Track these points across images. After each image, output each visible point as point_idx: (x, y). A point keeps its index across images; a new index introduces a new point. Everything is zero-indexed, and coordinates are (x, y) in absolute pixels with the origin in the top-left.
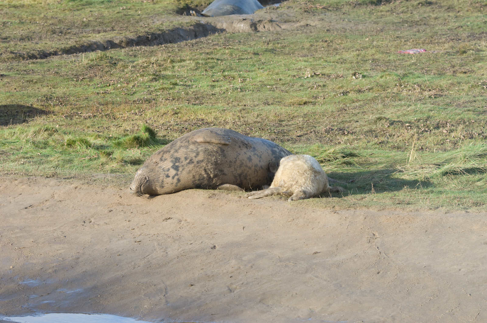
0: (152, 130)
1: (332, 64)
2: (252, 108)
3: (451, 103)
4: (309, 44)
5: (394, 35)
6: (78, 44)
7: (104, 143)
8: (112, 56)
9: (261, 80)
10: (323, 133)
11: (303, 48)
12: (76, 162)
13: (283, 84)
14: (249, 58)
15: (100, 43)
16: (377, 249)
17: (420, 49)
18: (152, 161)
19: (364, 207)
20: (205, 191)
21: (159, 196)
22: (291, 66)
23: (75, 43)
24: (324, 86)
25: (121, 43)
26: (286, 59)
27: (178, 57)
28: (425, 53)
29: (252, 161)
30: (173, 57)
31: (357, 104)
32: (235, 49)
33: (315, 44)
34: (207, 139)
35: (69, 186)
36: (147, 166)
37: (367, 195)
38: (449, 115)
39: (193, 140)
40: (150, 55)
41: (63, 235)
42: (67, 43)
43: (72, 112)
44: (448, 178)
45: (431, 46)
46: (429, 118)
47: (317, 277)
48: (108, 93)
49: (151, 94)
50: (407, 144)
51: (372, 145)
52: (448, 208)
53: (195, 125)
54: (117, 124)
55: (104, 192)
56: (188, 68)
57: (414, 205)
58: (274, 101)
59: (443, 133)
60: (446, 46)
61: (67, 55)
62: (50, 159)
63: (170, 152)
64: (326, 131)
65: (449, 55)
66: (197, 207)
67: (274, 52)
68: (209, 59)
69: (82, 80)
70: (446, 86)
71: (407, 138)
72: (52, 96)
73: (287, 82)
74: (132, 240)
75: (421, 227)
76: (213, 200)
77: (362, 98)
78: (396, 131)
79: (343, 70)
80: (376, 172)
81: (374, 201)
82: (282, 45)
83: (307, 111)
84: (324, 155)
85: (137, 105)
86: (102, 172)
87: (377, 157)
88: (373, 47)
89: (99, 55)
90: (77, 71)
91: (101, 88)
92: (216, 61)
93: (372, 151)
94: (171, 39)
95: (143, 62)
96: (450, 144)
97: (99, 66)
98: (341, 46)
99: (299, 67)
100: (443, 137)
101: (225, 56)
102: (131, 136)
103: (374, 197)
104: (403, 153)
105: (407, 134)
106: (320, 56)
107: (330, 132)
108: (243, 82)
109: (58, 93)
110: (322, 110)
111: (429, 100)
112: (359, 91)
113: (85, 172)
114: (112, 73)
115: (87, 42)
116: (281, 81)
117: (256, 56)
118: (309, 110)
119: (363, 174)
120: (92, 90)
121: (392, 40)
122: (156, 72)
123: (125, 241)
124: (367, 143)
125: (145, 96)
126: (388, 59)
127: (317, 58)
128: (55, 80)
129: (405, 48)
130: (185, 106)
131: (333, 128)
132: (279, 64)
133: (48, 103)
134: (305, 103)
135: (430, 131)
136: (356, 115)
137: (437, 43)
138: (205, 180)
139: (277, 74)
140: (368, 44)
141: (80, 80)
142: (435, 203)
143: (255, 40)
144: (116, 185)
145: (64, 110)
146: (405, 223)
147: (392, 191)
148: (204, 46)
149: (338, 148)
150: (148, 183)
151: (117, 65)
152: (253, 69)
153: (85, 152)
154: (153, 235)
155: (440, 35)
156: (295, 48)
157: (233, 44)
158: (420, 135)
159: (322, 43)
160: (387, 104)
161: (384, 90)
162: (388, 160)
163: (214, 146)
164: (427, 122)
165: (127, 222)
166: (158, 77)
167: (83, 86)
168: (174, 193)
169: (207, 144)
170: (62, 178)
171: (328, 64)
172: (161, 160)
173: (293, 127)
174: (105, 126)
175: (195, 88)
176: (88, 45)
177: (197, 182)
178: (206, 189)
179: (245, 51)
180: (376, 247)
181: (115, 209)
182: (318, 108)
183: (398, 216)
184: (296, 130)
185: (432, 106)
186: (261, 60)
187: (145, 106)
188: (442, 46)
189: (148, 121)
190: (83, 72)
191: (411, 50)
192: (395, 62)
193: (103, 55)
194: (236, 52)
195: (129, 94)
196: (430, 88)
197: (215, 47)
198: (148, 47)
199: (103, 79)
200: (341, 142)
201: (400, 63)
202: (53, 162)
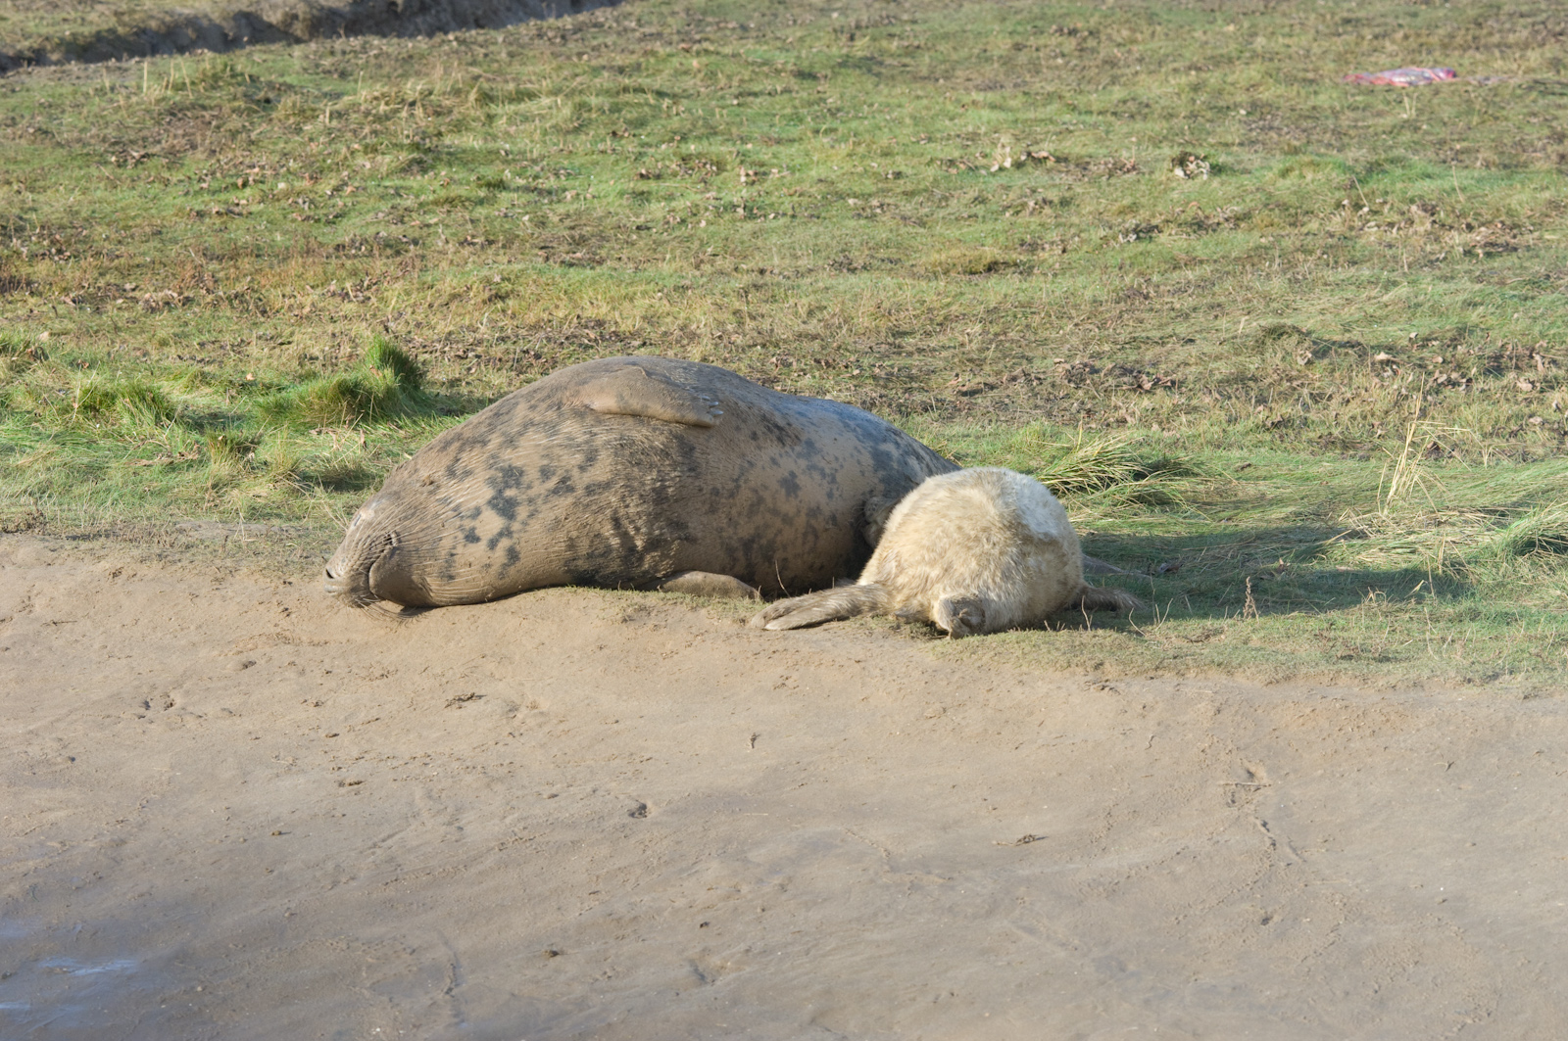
0: (407, 358)
1: (1094, 118)
2: (790, 282)
3: (1548, 277)
4: (1009, 42)
5: (1333, 14)
6: (125, 25)
7: (223, 404)
8: (255, 71)
9: (823, 177)
10: (1058, 382)
11: (985, 57)
12: (116, 474)
13: (909, 195)
14: (779, 89)
15: (210, 20)
16: (1263, 829)
17: (1432, 68)
18: (415, 477)
19: (1215, 668)
20: (609, 594)
21: (434, 611)
22: (939, 125)
23: (114, 19)
24: (1065, 203)
25: (291, 25)
26: (918, 97)
27: (506, 82)
28: (1451, 84)
29: (800, 493)
30: (488, 80)
31: (1190, 275)
32: (725, 56)
33: (1032, 41)
34: (631, 401)
35: (91, 568)
36: (397, 496)
37: (1224, 623)
38: (1540, 322)
39: (577, 402)
40: (400, 71)
41: (63, 752)
42: (83, 19)
43: (102, 283)
44: (1534, 563)
45: (1474, 57)
46: (1462, 332)
47: (1031, 931)
48: (240, 214)
49: (402, 222)
50: (1379, 432)
51: (1247, 433)
52: (1534, 680)
53: (572, 344)
54: (271, 332)
55: (223, 592)
56: (548, 125)
57: (1405, 664)
58: (872, 257)
59: (1516, 389)
60: (1534, 57)
61: (83, 66)
62: (17, 460)
63: (484, 443)
64: (1070, 376)
65: (1543, 94)
66: (576, 655)
67: (876, 69)
68: (626, 90)
69: (139, 162)
70: (1530, 213)
71: (1380, 407)
72: (25, 220)
73: (922, 187)
74: (329, 776)
75: (1432, 748)
76: (639, 632)
77: (1207, 251)
78: (1338, 382)
79: (1138, 144)
80: (1262, 536)
81: (1251, 644)
82: (906, 44)
83: (1000, 298)
84: (1060, 467)
85: (348, 263)
86: (216, 517)
87: (1265, 479)
88: (1255, 55)
89: (207, 66)
90: (121, 126)
91: (214, 193)
92: (652, 101)
93: (1247, 455)
94: (480, 12)
95: (376, 98)
96: (1543, 435)
97: (204, 108)
98: (1129, 52)
99: (970, 129)
100: (1515, 408)
101: (688, 83)
102: (328, 381)
103: (1253, 631)
104: (1363, 464)
105: (1379, 392)
106: (1050, 88)
107: (1085, 380)
108: (753, 183)
109: (46, 209)
110: (1057, 294)
111: (1466, 266)
112: (1199, 226)
113: (148, 514)
114: (253, 136)
115: (161, 16)
116: (902, 182)
117: (806, 84)
118: (1005, 296)
119: (1211, 544)
120: (178, 201)
121: (1327, 31)
122: (423, 139)
123: (302, 780)
124: (1225, 425)
125: (381, 228)
126: (1310, 103)
127: (1037, 94)
128: (36, 161)
129: (1376, 64)
130: (534, 268)
131: (1097, 364)
132: (895, 114)
133: (7, 247)
134: (992, 268)
135: (1469, 381)
136: (1187, 316)
137: (1498, 46)
138: (613, 560)
139: (886, 154)
140: (1233, 46)
141: (131, 161)
142: (1485, 658)
143: (803, 22)
144: (268, 565)
145: (69, 277)
146: (1368, 732)
147: (1322, 608)
148: (609, 41)
149: (1117, 441)
150: (396, 558)
151: (272, 109)
152: (795, 132)
153: (152, 436)
154: (407, 757)
155: (1511, 15)
156: (955, 56)
157: (719, 34)
158: (1429, 398)
159: (1060, 39)
160: (1304, 276)
161: (1293, 225)
162: (1305, 489)
163: (654, 430)
164: (1455, 347)
165: (311, 708)
166: (430, 155)
167: (142, 184)
168: (491, 600)
169: (630, 421)
170: (63, 536)
171: (1083, 117)
172: (451, 472)
173: (946, 359)
174: (228, 339)
175: (572, 203)
176: (163, 29)
177: (582, 565)
178: (615, 588)
179: (764, 64)
180: (1259, 823)
181: (265, 659)
182: (1042, 289)
183: (1344, 703)
184: (958, 370)
185: (1478, 287)
186: (824, 100)
187: (379, 265)
188: (1515, 60)
189: (392, 325)
190: (145, 133)
191: (1399, 71)
192: (1337, 118)
193: (219, 67)
194: (731, 67)
195: (318, 221)
196: (1469, 220)
197: (649, 47)
198: (395, 40)
199: (218, 161)
200: (1129, 419)
201: (1356, 120)
202: (29, 472)
